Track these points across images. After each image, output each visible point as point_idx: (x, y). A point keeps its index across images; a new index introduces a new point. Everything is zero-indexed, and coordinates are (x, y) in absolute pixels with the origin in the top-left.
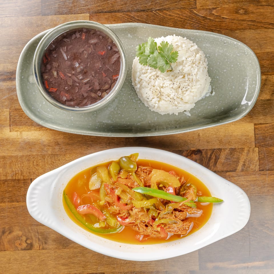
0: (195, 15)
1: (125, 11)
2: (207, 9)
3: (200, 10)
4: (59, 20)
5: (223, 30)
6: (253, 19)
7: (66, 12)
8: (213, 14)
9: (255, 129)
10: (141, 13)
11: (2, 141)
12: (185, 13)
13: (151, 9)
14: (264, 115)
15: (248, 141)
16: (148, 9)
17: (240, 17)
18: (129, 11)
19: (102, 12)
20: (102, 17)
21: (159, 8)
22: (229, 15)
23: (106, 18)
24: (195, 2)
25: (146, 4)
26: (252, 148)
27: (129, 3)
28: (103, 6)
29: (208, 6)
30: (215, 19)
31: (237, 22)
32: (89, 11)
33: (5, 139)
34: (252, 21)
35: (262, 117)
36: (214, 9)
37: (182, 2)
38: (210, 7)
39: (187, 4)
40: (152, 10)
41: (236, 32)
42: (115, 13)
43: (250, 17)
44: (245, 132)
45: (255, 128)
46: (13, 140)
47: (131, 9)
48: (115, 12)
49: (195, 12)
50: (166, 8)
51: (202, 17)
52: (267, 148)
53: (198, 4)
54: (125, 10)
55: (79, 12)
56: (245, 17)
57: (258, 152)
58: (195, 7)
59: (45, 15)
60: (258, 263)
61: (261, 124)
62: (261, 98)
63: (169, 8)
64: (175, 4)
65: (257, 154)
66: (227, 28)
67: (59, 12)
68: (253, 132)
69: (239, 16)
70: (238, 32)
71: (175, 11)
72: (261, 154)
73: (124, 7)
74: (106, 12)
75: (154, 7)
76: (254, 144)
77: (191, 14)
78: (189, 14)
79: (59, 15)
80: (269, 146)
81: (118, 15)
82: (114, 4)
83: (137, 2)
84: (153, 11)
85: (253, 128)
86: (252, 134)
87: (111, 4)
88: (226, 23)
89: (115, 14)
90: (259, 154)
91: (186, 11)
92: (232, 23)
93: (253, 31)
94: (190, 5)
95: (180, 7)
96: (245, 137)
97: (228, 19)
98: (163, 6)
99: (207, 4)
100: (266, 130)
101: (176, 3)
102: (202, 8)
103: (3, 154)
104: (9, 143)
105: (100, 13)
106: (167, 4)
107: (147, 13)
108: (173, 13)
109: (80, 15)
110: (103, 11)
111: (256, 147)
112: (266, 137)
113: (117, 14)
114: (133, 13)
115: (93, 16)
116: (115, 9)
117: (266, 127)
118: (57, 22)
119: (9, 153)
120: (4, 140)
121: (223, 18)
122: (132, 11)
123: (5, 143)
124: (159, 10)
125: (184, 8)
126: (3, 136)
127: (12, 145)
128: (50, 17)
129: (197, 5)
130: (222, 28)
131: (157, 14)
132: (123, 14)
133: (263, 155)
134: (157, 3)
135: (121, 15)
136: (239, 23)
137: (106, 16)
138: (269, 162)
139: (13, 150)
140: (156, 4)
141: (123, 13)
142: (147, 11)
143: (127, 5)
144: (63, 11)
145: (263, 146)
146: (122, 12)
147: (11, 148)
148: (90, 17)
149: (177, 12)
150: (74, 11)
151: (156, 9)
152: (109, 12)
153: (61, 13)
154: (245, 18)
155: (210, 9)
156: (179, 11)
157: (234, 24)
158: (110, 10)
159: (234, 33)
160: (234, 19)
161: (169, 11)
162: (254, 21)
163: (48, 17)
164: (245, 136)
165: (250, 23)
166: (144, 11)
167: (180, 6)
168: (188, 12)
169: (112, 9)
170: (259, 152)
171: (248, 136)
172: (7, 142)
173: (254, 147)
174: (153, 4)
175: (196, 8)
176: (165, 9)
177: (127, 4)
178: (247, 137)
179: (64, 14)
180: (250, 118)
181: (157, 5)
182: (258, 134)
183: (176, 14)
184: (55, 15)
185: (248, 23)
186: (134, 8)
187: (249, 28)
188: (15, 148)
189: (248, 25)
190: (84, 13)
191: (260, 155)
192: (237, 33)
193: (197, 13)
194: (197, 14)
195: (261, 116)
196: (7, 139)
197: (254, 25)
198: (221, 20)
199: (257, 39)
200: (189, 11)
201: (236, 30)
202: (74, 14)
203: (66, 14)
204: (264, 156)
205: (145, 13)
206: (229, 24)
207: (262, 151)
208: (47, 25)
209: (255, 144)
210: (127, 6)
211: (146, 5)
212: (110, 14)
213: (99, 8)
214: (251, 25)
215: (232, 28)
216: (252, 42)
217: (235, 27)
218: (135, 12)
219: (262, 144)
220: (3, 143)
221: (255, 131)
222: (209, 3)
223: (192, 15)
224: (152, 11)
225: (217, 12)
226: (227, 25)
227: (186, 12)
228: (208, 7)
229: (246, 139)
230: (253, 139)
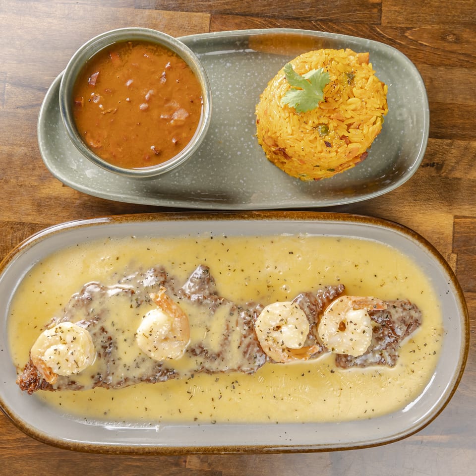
0: (377, 35)
1: (267, 16)
2: (396, 29)
3: (386, 27)
4: (160, 18)
5: (419, 64)
6: (467, 52)
7: (173, 7)
8: (407, 37)
9: (454, 225)
10: (292, 22)
11: (48, 200)
12: (362, 31)
13: (310, 17)
14: (471, 204)
15: (442, 242)
16: (305, 18)
17: (448, 47)
18: (273, 17)
19: (231, 14)
20: (230, 21)
21: (322, 18)
22: (430, 41)
23: (236, 23)
24: (379, 14)
25: (303, 9)
26: (447, 254)
27: (276, 4)
28: (234, 4)
29: (399, 23)
30: (409, 44)
31: (443, 53)
32: (210, 9)
33: (54, 196)
34: (465, 54)
35: (467, 207)
36: (408, 29)
37: (359, 12)
38: (403, 26)
39: (366, 16)
40: (311, 19)
41: (439, 68)
42: (252, 18)
43: (464, 48)
44: (439, 227)
45: (454, 222)
46: (67, 200)
47: (277, 14)
48: (252, 15)
49: (378, 30)
50: (333, 19)
51: (388, 39)
52: (470, 256)
53: (383, 18)
54: (269, 15)
55: (195, 10)
56: (455, 47)
57: (456, 260)
58: (379, 22)
59: (139, 8)
60: (438, 436)
61: (464, 217)
62: (468, 177)
63: (337, 20)
64: (348, 14)
65: (455, 264)
66: (426, 61)
67: (162, 5)
68: (452, 229)
69: (446, 44)
70: (442, 69)
71: (347, 25)
72: (461, 264)
73: (267, 9)
74: (237, 14)
75: (314, 16)
76: (450, 247)
77: (370, 32)
78: (368, 33)
79: (162, 10)
80: (473, 253)
81: (255, 21)
82: (251, 3)
83: (289, 4)
84: (313, 22)
85: (452, 222)
86: (449, 231)
87: (247, 2)
88: (425, 52)
89: (252, 20)
90: (457, 264)
91: (364, 27)
92: (435, 54)
93: (466, 70)
94: (371, 18)
95: (355, 20)
96: (438, 236)
97: (428, 48)
98: (329, 15)
99: (397, 20)
100: (471, 227)
101: (350, 13)
102: (389, 25)
103: (48, 221)
104: (60, 204)
105: (228, 14)
106: (335, 13)
107: (303, 23)
108: (343, 28)
109: (195, 13)
110: (233, 12)
111: (453, 252)
112: (471, 239)
113: (254, 19)
114: (280, 20)
115: (215, 18)
116: (253, 11)
117: (472, 223)
118: (158, 20)
119: (57, 221)
120: (52, 199)
121: (421, 45)
122: (279, 17)
123: (54, 204)
124: (321, 20)
125: (362, 23)
126: (51, 193)
127: (64, 208)
128: (147, 12)
129: (382, 20)
130: (418, 60)
131: (317, 26)
132: (264, 21)
133: (464, 266)
134: (320, 9)
135: (260, 22)
136: (445, 56)
137: (237, 21)
138: (472, 279)
139: (64, 217)
140: (318, 10)
141: (264, 19)
142: (303, 21)
143: (273, 7)
144: (169, 4)
145: (464, 253)
146: (264, 17)
147: (62, 212)
148: (211, 18)
149: (350, 27)
150: (187, 6)
151: (318, 18)
152: (242, 15)
153: (165, 7)
154: (455, 49)
155: (401, 28)
156: (352, 26)
157: (437, 56)
158: (244, 12)
159: (436, 70)
160: (438, 49)
161: (337, 24)
162: (469, 56)
163: (144, 11)
164: (438, 233)
165: (462, 58)
166: (297, 19)
167: (355, 18)
168: (367, 29)
169: (247, 10)
170: (457, 262)
171: (443, 234)
172: (55, 202)
173: (451, 252)
174: (314, 10)
175: (380, 24)
176: (331, 21)
177: (272, 5)
178: (442, 236)
179: (170, 10)
180: (448, 206)
181: (320, 13)
182: (458, 233)
183: (348, 30)
184: (156, 9)
185: (459, 58)
186: (284, 13)
187: (461, 65)
188: (68, 214)
189: (459, 60)
190: (202, 12)
191: (459, 266)
192: (441, 71)
193: (381, 32)
194: (381, 34)
195: (465, 205)
196: (56, 198)
197: (468, 61)
198: (418, 48)
199: (471, 83)
200: (369, 29)
201: (440, 66)
202: (187, 11)
203: (174, 9)
204: (465, 268)
205: (298, 23)
206: (430, 55)
207: (462, 260)
208: (140, 23)
209: (453, 248)
210: (271, 9)
211: (302, 11)
212: (243, 18)
213: (226, 7)
214: (463, 60)
215: (434, 62)
216: (463, 87)
217: (438, 61)
218: (283, 19)
219: (464, 248)
220: (49, 203)
221: (454, 227)
222: (401, 19)
223: (374, 34)
224: (310, 21)
225: (412, 35)
226: (426, 56)
227: (364, 29)
228: (399, 26)
229: (438, 238)
230: (450, 240)
